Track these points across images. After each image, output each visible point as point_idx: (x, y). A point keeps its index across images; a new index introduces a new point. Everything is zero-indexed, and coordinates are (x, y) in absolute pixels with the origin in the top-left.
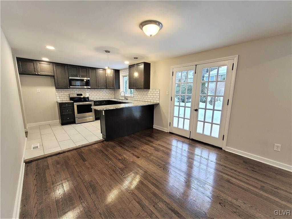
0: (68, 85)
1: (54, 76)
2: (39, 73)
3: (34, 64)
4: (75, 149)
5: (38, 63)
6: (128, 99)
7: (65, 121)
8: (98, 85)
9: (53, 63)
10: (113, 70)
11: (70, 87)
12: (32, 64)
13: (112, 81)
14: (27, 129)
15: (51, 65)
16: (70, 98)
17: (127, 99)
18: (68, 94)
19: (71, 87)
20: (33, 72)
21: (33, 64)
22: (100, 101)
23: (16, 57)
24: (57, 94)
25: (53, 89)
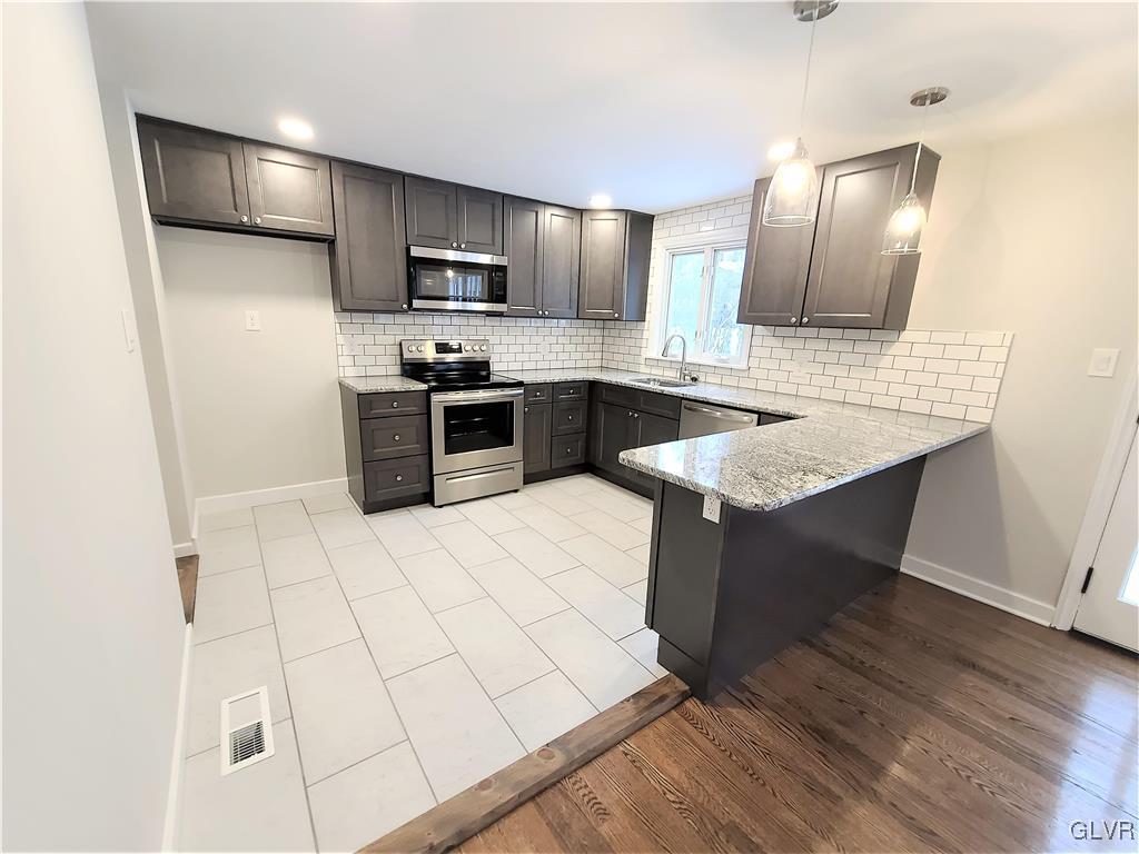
0: (403, 294)
1: (330, 242)
2: (259, 221)
3: (230, 164)
4: (532, 798)
5: (252, 155)
6: (702, 379)
7: (382, 495)
8: (539, 300)
9: (331, 161)
10: (622, 218)
11: (410, 305)
12: (222, 160)
13: (610, 278)
14: (193, 540)
15: (322, 172)
16: (403, 364)
17: (695, 379)
18: (390, 339)
19: (417, 303)
20: (228, 215)
21: (225, 158)
22: (554, 384)
23: (136, 114)
24: (341, 340)
25: (321, 316)
